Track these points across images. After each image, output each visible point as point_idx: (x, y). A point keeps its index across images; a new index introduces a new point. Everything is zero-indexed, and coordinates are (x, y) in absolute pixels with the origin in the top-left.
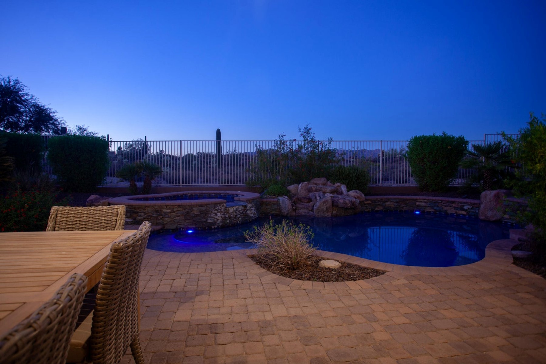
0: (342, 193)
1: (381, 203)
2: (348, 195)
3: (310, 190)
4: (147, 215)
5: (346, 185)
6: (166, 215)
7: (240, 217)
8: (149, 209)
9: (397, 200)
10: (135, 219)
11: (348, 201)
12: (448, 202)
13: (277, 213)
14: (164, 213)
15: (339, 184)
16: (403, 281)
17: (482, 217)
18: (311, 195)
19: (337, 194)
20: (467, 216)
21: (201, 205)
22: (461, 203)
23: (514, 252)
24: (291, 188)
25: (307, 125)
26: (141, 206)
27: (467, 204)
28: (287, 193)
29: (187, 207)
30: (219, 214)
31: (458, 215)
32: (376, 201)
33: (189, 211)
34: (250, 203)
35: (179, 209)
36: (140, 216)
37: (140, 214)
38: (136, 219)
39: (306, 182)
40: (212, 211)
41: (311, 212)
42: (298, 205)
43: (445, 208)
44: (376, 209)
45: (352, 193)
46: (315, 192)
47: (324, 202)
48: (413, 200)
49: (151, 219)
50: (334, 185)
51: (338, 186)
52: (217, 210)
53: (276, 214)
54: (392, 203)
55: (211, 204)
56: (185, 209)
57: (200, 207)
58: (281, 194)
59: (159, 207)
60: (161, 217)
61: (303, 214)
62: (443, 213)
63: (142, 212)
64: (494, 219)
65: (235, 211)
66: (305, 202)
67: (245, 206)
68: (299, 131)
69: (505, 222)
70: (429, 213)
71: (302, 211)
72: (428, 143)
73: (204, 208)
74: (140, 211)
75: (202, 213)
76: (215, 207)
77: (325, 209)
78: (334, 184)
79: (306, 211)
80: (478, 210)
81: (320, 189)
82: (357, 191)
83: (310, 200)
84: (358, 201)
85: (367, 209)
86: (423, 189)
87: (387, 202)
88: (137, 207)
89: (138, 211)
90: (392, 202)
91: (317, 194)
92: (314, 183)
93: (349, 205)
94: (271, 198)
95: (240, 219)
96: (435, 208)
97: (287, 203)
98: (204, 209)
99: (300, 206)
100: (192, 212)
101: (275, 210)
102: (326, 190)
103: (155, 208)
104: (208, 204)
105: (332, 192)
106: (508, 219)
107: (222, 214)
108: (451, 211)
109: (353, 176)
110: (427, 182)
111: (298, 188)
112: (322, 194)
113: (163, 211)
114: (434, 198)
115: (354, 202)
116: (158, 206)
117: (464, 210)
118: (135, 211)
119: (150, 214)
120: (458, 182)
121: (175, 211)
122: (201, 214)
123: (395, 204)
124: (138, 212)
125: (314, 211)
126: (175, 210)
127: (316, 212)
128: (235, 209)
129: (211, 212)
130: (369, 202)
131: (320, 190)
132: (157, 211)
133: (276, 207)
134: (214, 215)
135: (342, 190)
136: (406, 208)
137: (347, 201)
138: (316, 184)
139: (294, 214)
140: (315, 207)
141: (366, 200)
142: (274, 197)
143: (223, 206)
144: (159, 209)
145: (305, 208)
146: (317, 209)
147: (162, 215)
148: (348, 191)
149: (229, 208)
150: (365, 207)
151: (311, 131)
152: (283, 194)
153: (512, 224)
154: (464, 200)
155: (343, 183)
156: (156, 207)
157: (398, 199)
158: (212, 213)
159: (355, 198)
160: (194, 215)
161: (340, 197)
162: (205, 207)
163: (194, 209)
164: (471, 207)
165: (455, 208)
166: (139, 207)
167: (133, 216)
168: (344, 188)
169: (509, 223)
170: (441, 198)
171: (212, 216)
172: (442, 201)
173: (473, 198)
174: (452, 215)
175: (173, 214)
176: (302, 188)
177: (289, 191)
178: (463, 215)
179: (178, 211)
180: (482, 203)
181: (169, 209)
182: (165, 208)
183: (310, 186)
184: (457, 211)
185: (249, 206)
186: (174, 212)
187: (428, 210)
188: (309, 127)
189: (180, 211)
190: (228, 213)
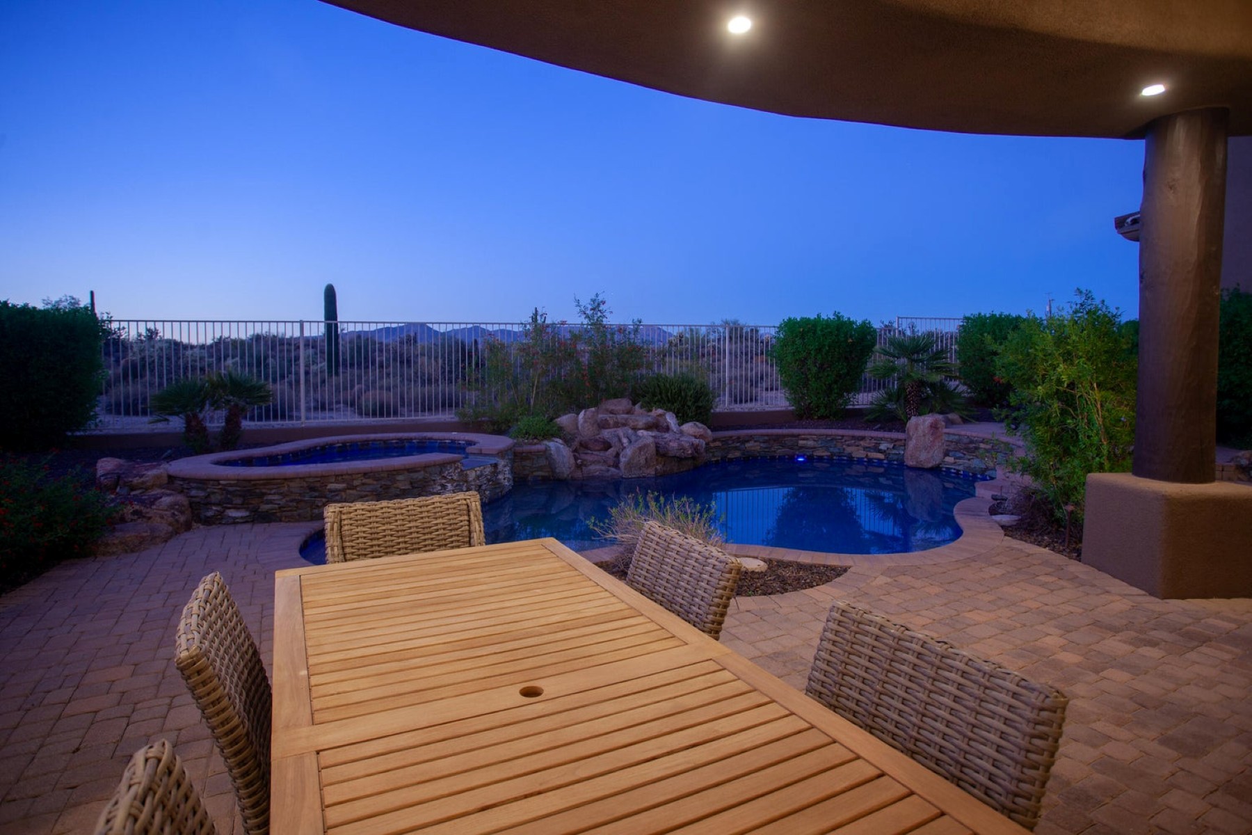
0: (667, 429)
1: (738, 444)
2: (681, 433)
3: (603, 425)
4: (288, 499)
5: (674, 412)
6: (337, 495)
7: (486, 490)
8: (292, 484)
9: (766, 438)
10: (255, 511)
11: (688, 445)
12: (853, 437)
13: (547, 474)
14: (331, 491)
15: (660, 411)
16: (882, 580)
17: (910, 463)
18: (606, 434)
19: (658, 431)
20: (885, 461)
21: (411, 470)
22: (875, 439)
23: (998, 518)
24: (564, 420)
25: (597, 295)
26: (274, 479)
27: (885, 440)
28: (559, 433)
29: (385, 475)
30: (449, 485)
31: (870, 461)
32: (730, 442)
33: (389, 483)
34: (503, 458)
35: (364, 481)
36: (271, 502)
37: (270, 497)
38: (260, 510)
39: (593, 409)
40: (434, 480)
41: (613, 469)
42: (584, 457)
43: (849, 450)
44: (730, 456)
45: (688, 427)
46: (613, 427)
47: (641, 449)
48: (793, 436)
49: (297, 507)
50: (649, 414)
51: (660, 415)
52: (445, 478)
53: (542, 476)
54: (756, 444)
55: (434, 465)
56: (378, 480)
57: (412, 474)
58: (548, 436)
59: (319, 479)
60: (324, 500)
61: (598, 473)
62: (845, 458)
63: (274, 494)
64: (930, 465)
65: (478, 477)
66: (597, 448)
67: (495, 466)
68: (577, 306)
69: (947, 468)
70: (820, 459)
71: (593, 467)
72: (814, 333)
73: (420, 475)
74: (268, 492)
75: (416, 485)
76: (441, 472)
77: (643, 461)
78: (651, 411)
79: (603, 468)
80: (904, 450)
81: (624, 421)
82: (697, 423)
83: (607, 446)
84: (703, 442)
85: (714, 456)
86: (803, 415)
87: (748, 441)
88: (261, 482)
89: (264, 491)
90: (755, 441)
91: (620, 432)
92: (607, 410)
93: (690, 452)
94: (531, 444)
95: (487, 493)
96: (831, 449)
97: (564, 454)
98: (420, 477)
99: (589, 458)
100: (395, 485)
101: (541, 468)
102: (636, 423)
103: (307, 482)
104: (428, 467)
105: (648, 427)
106: (952, 464)
107: (455, 484)
108: (859, 453)
109: (686, 395)
110: (810, 404)
111: (576, 420)
112: (630, 431)
113: (328, 487)
114: (829, 432)
115: (698, 445)
116: (317, 477)
117: (880, 451)
118: (258, 491)
119: (298, 497)
120: (863, 400)
121: (356, 486)
122: (413, 487)
123: (762, 445)
124: (264, 494)
125: (622, 465)
126: (356, 483)
127: (625, 469)
128: (478, 473)
129: (432, 483)
130: (718, 444)
131: (624, 425)
132: (312, 489)
133: (543, 462)
134: (439, 488)
135: (667, 422)
136: (780, 451)
137: (686, 445)
138: (612, 412)
139: (578, 474)
140: (623, 460)
141: (714, 440)
142: (535, 441)
143: (456, 468)
144: (318, 485)
145: (599, 462)
146: (629, 463)
147: (325, 497)
148: (680, 424)
149: (468, 472)
150: (711, 454)
151: (602, 307)
152: (553, 436)
153: (958, 471)
154: (880, 434)
155: (668, 410)
156: (311, 480)
157: (767, 435)
158: (435, 484)
159: (695, 437)
160: (398, 493)
161: (666, 435)
162: (422, 472)
163: (400, 478)
164: (891, 446)
165: (865, 448)
166: (269, 481)
167: (251, 504)
168: (671, 419)
169: (953, 471)
170: (841, 432)
171: (435, 491)
172: (843, 436)
173: (890, 430)
174: (860, 461)
175: (351, 492)
176: (585, 422)
177: (561, 429)
178: (879, 460)
179: (363, 484)
180: (910, 438)
181: (343, 482)
182: (333, 480)
183: (600, 416)
184: (869, 454)
185: (502, 463)
186: (354, 488)
187: (818, 453)
188: (600, 298)
189: (369, 484)
190: (466, 481)
